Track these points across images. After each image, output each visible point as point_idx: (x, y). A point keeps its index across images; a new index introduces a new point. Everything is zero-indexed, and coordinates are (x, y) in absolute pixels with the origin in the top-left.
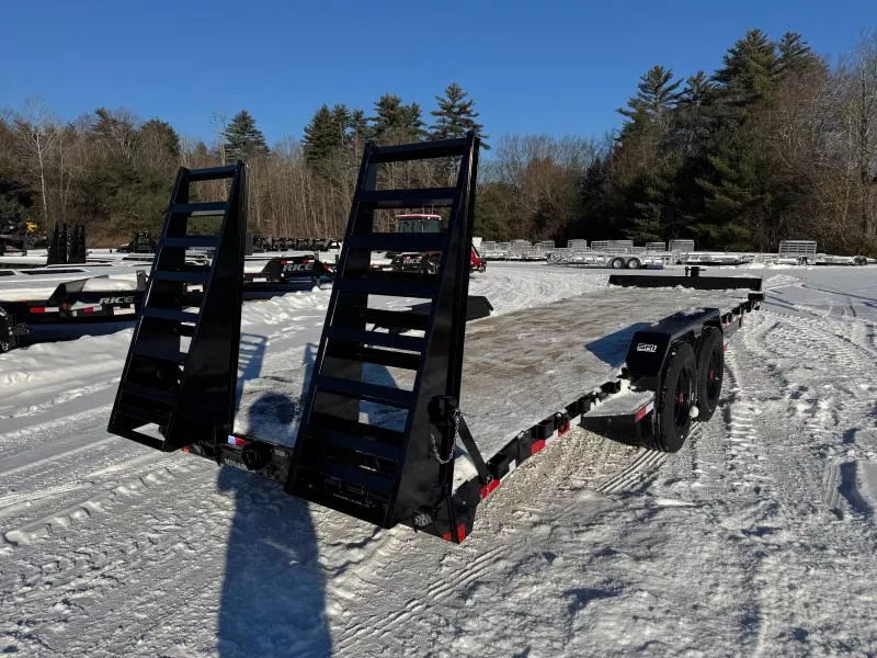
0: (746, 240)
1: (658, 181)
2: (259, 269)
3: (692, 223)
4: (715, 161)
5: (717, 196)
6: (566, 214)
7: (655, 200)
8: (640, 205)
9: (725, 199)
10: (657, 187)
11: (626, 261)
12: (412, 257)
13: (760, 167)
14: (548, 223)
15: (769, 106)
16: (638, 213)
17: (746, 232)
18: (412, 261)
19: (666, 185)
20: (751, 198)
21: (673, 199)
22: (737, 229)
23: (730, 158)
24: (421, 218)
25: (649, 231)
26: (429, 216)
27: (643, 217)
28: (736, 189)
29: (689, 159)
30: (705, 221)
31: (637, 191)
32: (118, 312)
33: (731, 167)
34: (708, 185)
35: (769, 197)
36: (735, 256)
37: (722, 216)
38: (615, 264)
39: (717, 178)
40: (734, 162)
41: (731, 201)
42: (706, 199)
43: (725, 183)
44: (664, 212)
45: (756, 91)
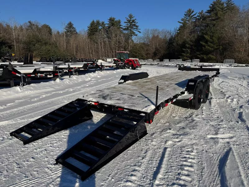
0: (215, 60)
1: (190, 42)
2: (82, 66)
3: (199, 55)
4: (206, 37)
5: (206, 47)
6: (163, 52)
7: (188, 48)
8: (184, 49)
9: (209, 47)
10: (189, 44)
11: (180, 65)
12: (121, 63)
13: (219, 38)
14: (158, 55)
15: (222, 20)
16: (184, 52)
17: (214, 57)
18: (121, 65)
19: (192, 44)
20: (216, 48)
21: (194, 48)
22: (212, 56)
23: (210, 36)
24: (123, 53)
25: (187, 57)
26: (126, 52)
27: (185, 53)
28: (212, 45)
29: (198, 36)
30: (202, 54)
31: (183, 45)
32: (49, 76)
33: (211, 38)
34: (204, 44)
35: (221, 47)
36: (211, 64)
37: (208, 53)
38: (177, 66)
39: (207, 42)
40: (212, 37)
41: (210, 48)
42: (203, 48)
43: (209, 43)
44: (191, 51)
45: (218, 16)
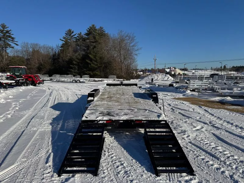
0: (100, 76)
1: (76, 60)
3: (86, 71)
4: (90, 56)
5: (92, 64)
6: (48, 67)
7: (76, 65)
8: (72, 66)
9: (94, 65)
10: (76, 61)
11: (76, 81)
13: (101, 58)
15: (99, 43)
16: (72, 68)
17: (99, 74)
18: (22, 81)
19: (78, 61)
20: (100, 66)
21: (80, 65)
22: (97, 73)
23: (94, 55)
24: (20, 67)
25: (75, 73)
26: (23, 67)
27: (73, 69)
28: (96, 63)
29: (83, 55)
30: (89, 71)
31: (70, 61)
33: (94, 57)
34: (89, 62)
35: (103, 65)
36: (100, 79)
37: (93, 70)
38: (74, 81)
39: (91, 60)
40: (95, 57)
41: (95, 66)
42: (89, 65)
43: (93, 61)
44: (78, 67)
45: (96, 40)
